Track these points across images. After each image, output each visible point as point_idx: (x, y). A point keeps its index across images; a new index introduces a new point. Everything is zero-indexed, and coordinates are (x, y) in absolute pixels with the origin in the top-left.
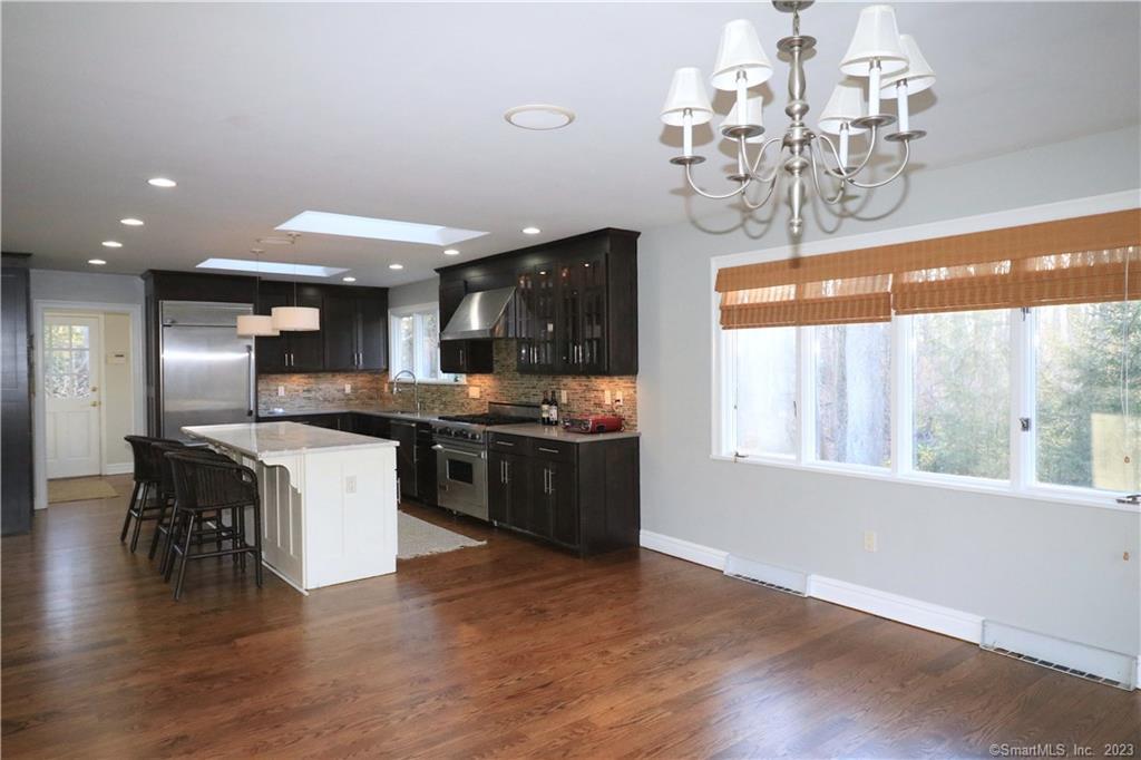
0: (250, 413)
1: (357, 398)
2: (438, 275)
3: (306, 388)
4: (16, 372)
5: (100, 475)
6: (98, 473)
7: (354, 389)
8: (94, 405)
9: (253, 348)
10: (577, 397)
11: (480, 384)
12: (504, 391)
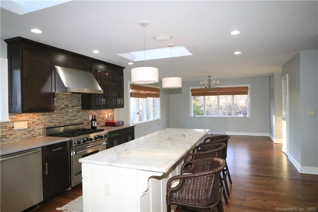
11: (28, 119)
12: (53, 121)
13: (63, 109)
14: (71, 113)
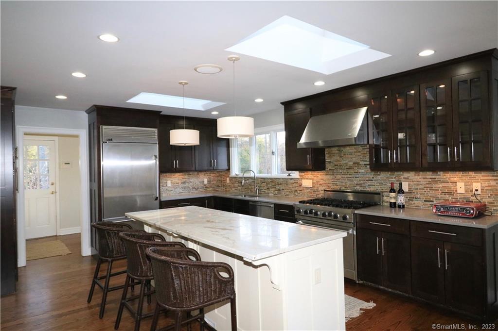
0: (156, 199)
1: (211, 186)
2: (283, 107)
3: (183, 181)
4: (5, 174)
5: (56, 236)
6: (55, 235)
7: (209, 181)
8: (53, 194)
9: (158, 156)
10: (421, 187)
11: (313, 178)
12: (338, 183)
13: (350, 168)
14: (363, 174)
